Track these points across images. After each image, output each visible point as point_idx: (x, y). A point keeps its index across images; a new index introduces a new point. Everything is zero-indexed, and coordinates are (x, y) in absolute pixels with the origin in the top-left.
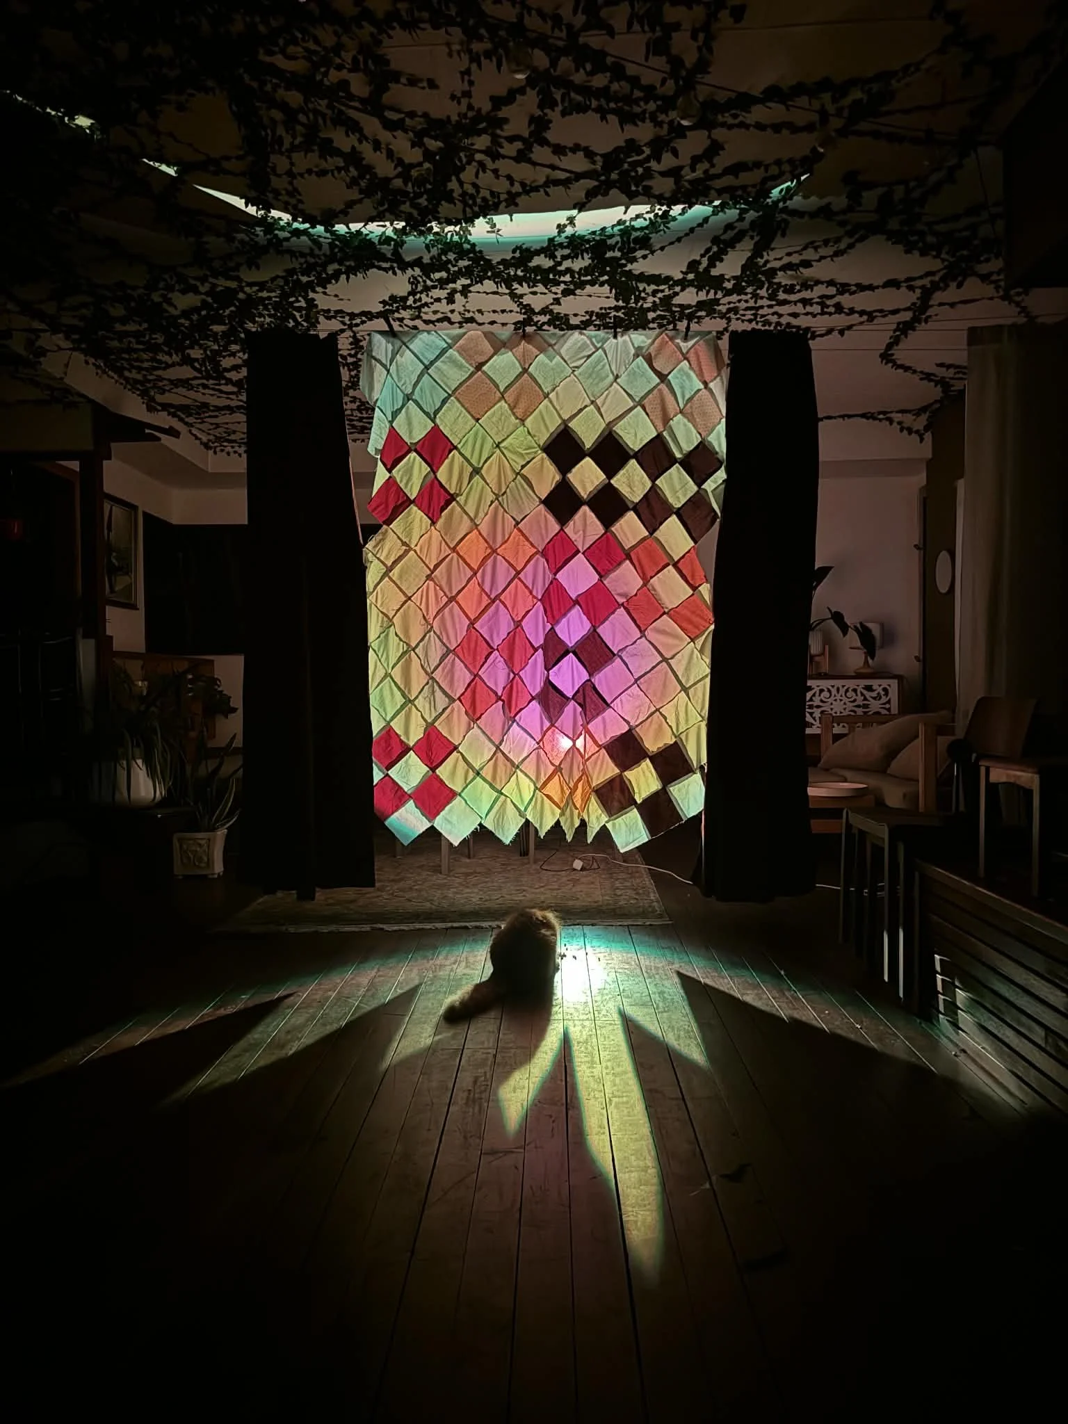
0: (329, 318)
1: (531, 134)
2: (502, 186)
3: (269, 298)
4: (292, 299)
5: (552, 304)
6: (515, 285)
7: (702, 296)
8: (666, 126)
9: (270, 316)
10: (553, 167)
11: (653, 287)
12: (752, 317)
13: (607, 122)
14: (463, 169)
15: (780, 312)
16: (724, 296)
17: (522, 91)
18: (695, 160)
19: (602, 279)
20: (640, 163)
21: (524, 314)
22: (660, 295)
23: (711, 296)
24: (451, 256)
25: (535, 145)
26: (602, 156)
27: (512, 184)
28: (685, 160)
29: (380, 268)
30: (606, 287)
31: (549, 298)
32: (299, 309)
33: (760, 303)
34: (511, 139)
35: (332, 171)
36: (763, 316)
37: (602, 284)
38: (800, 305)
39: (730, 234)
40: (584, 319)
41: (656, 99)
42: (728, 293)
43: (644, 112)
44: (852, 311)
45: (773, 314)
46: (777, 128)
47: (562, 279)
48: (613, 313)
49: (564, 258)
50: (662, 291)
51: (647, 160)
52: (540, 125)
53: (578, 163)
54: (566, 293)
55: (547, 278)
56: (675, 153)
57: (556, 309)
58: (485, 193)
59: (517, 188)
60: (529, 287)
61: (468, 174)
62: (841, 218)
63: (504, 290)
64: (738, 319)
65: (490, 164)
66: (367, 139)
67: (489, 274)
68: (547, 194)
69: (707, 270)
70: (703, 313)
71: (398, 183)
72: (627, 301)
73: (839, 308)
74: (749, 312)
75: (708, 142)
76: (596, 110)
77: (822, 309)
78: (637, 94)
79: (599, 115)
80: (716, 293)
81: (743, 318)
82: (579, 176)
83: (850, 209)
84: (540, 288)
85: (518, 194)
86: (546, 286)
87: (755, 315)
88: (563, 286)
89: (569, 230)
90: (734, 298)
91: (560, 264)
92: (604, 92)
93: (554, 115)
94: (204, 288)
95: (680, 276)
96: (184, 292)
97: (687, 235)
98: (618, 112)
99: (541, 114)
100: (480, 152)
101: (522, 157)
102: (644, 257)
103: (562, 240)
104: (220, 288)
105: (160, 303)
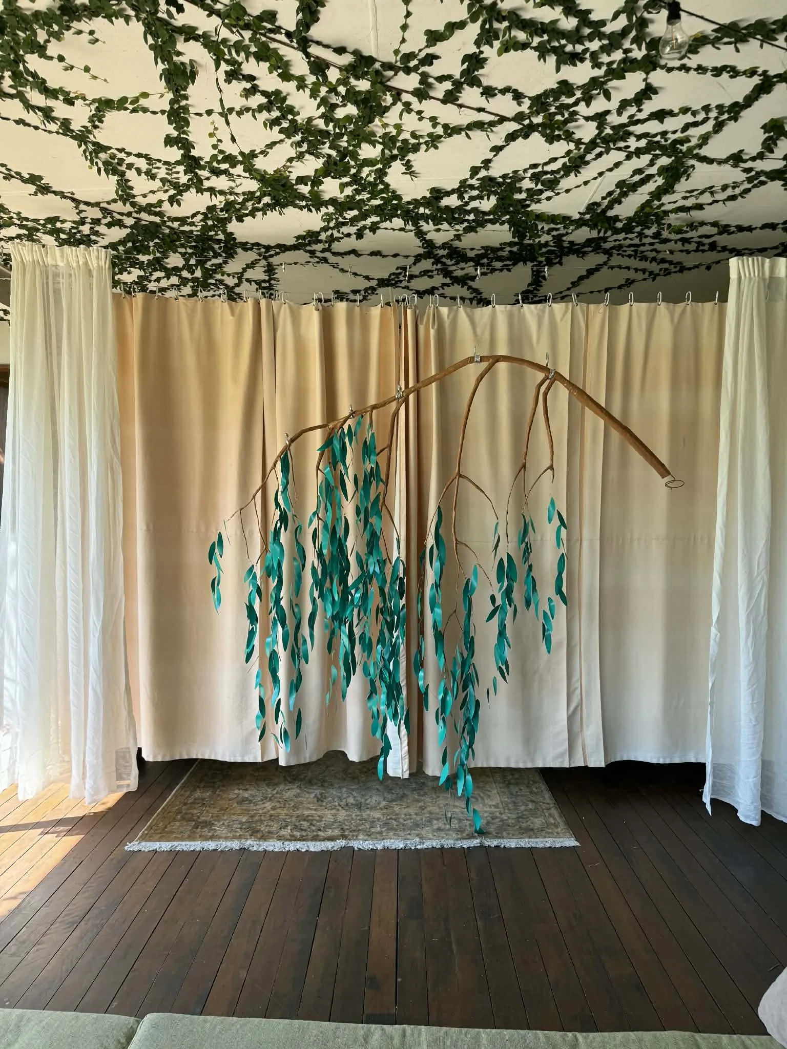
0: (246, 250)
1: (463, 74)
2: (425, 128)
3: (192, 232)
4: (212, 233)
5: (452, 240)
6: (422, 223)
7: (594, 234)
8: (604, 68)
9: (191, 247)
10: (480, 110)
11: (552, 226)
12: (633, 253)
13: (545, 61)
14: (387, 109)
15: (659, 249)
16: (612, 235)
17: (462, 25)
18: (624, 104)
19: (504, 218)
20: (568, 106)
21: (425, 248)
22: (555, 233)
23: (602, 234)
24: (365, 196)
25: (465, 86)
26: (530, 98)
27: (434, 126)
28: (614, 104)
29: (296, 206)
30: (506, 226)
31: (452, 233)
32: (219, 241)
33: (645, 241)
34: (441, 79)
35: (254, 111)
36: (642, 252)
37: (502, 223)
38: (680, 243)
39: (637, 178)
40: (479, 252)
41: (601, 36)
42: (617, 231)
43: (586, 51)
44: (724, 249)
45: (652, 251)
46: (718, 72)
47: (467, 217)
48: (508, 249)
49: (472, 198)
50: (557, 229)
51: (576, 103)
52: (474, 62)
53: (505, 105)
54: (468, 230)
55: (452, 216)
56: (608, 96)
57: (456, 243)
58: (405, 135)
59: (439, 130)
60: (434, 225)
61: (392, 117)
62: (749, 164)
63: (410, 227)
64: (618, 255)
65: (416, 105)
66: (290, 77)
67: (399, 212)
68: (468, 136)
69: (604, 211)
70: (590, 249)
71: (320, 124)
72: (522, 237)
73: (713, 246)
74: (632, 249)
75: (642, 86)
76: (535, 49)
77: (698, 247)
78: (585, 31)
79: (537, 53)
80: (605, 233)
81: (624, 253)
82: (503, 119)
83: (760, 156)
84: (445, 226)
85: (440, 137)
86: (450, 224)
87: (636, 251)
88: (466, 224)
89: (483, 173)
90: (623, 235)
91: (467, 204)
92: (551, 29)
93: (488, 52)
94: (129, 221)
95: (577, 216)
96: (109, 225)
97: (595, 179)
98: (559, 52)
99: (477, 51)
100: (407, 92)
101: (450, 98)
102: (549, 199)
103: (474, 182)
104: (143, 223)
105: (89, 235)
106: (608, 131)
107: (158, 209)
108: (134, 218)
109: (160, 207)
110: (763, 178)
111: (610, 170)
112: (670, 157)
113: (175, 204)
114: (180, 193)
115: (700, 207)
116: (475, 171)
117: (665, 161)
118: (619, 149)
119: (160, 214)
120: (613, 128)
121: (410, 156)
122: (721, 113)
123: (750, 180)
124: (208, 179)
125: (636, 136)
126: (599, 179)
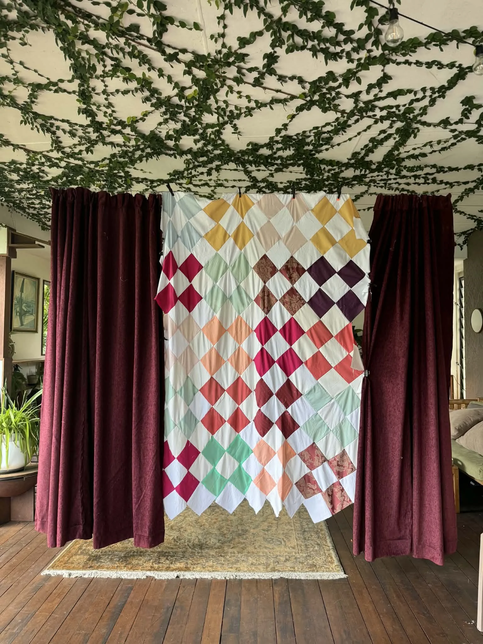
0: (138, 182)
1: (264, 66)
2: (243, 103)
3: (103, 171)
4: (116, 172)
5: (268, 177)
6: (248, 166)
7: (358, 172)
8: (356, 63)
9: (103, 181)
10: (278, 91)
11: (330, 167)
13: (317, 58)
14: (218, 90)
15: (400, 182)
16: (369, 173)
17: (260, 33)
18: (371, 87)
19: (300, 162)
20: (333, 89)
21: (252, 182)
22: (333, 172)
23: (363, 172)
24: (210, 148)
25: (266, 74)
26: (309, 83)
27: (249, 101)
28: (363, 87)
29: (166, 154)
30: (301, 168)
31: (267, 173)
32: (121, 177)
33: (390, 177)
34: (251, 70)
35: (132, 91)
36: (390, 184)
37: (299, 166)
38: (413, 178)
39: (382, 136)
40: (286, 185)
41: (352, 41)
42: (372, 171)
43: (343, 51)
44: (442, 182)
45: (395, 183)
46: (429, 65)
47: (276, 162)
48: (304, 182)
49: (278, 149)
50: (334, 170)
51: (339, 86)
52: (271, 58)
53: (294, 88)
54: (277, 170)
55: (267, 161)
56: (359, 81)
57: (270, 179)
58: (232, 108)
59: (253, 104)
60: (256, 166)
61: (222, 95)
62: (454, 127)
63: (241, 168)
64: (375, 186)
65: (236, 88)
66: (154, 68)
67: (233, 158)
68: (272, 108)
69: (363, 158)
70: (356, 182)
71: (176, 100)
72: (312, 175)
73: (434, 181)
74: (383, 182)
75: (381, 74)
76: (310, 49)
77: (425, 181)
78: (341, 37)
79: (311, 53)
80: (365, 171)
81: (378, 185)
82: (293, 97)
83: (460, 121)
84: (263, 167)
85: (253, 109)
86: (265, 166)
87: (385, 184)
88: (276, 166)
89: (283, 133)
90: (376, 173)
91: (275, 153)
92: (317, 36)
93: (280, 51)
94: (63, 164)
95: (346, 161)
96: (50, 166)
97: (356, 136)
98: (325, 51)
99: (272, 51)
100: (230, 79)
101: (257, 83)
102: (327, 150)
103: (278, 138)
104: (72, 165)
105: (38, 173)
106: (361, 105)
107: (80, 156)
108: (66, 162)
109: (81, 155)
110: (463, 136)
111: (365, 131)
112: (402, 122)
113: (89, 152)
114: (93, 145)
115: (424, 155)
116: (278, 131)
117: (399, 125)
118: (370, 117)
119: (81, 159)
120: (364, 103)
121: (236, 121)
122: (434, 93)
123: (455, 137)
124: (109, 136)
125: (380, 108)
126: (358, 137)
